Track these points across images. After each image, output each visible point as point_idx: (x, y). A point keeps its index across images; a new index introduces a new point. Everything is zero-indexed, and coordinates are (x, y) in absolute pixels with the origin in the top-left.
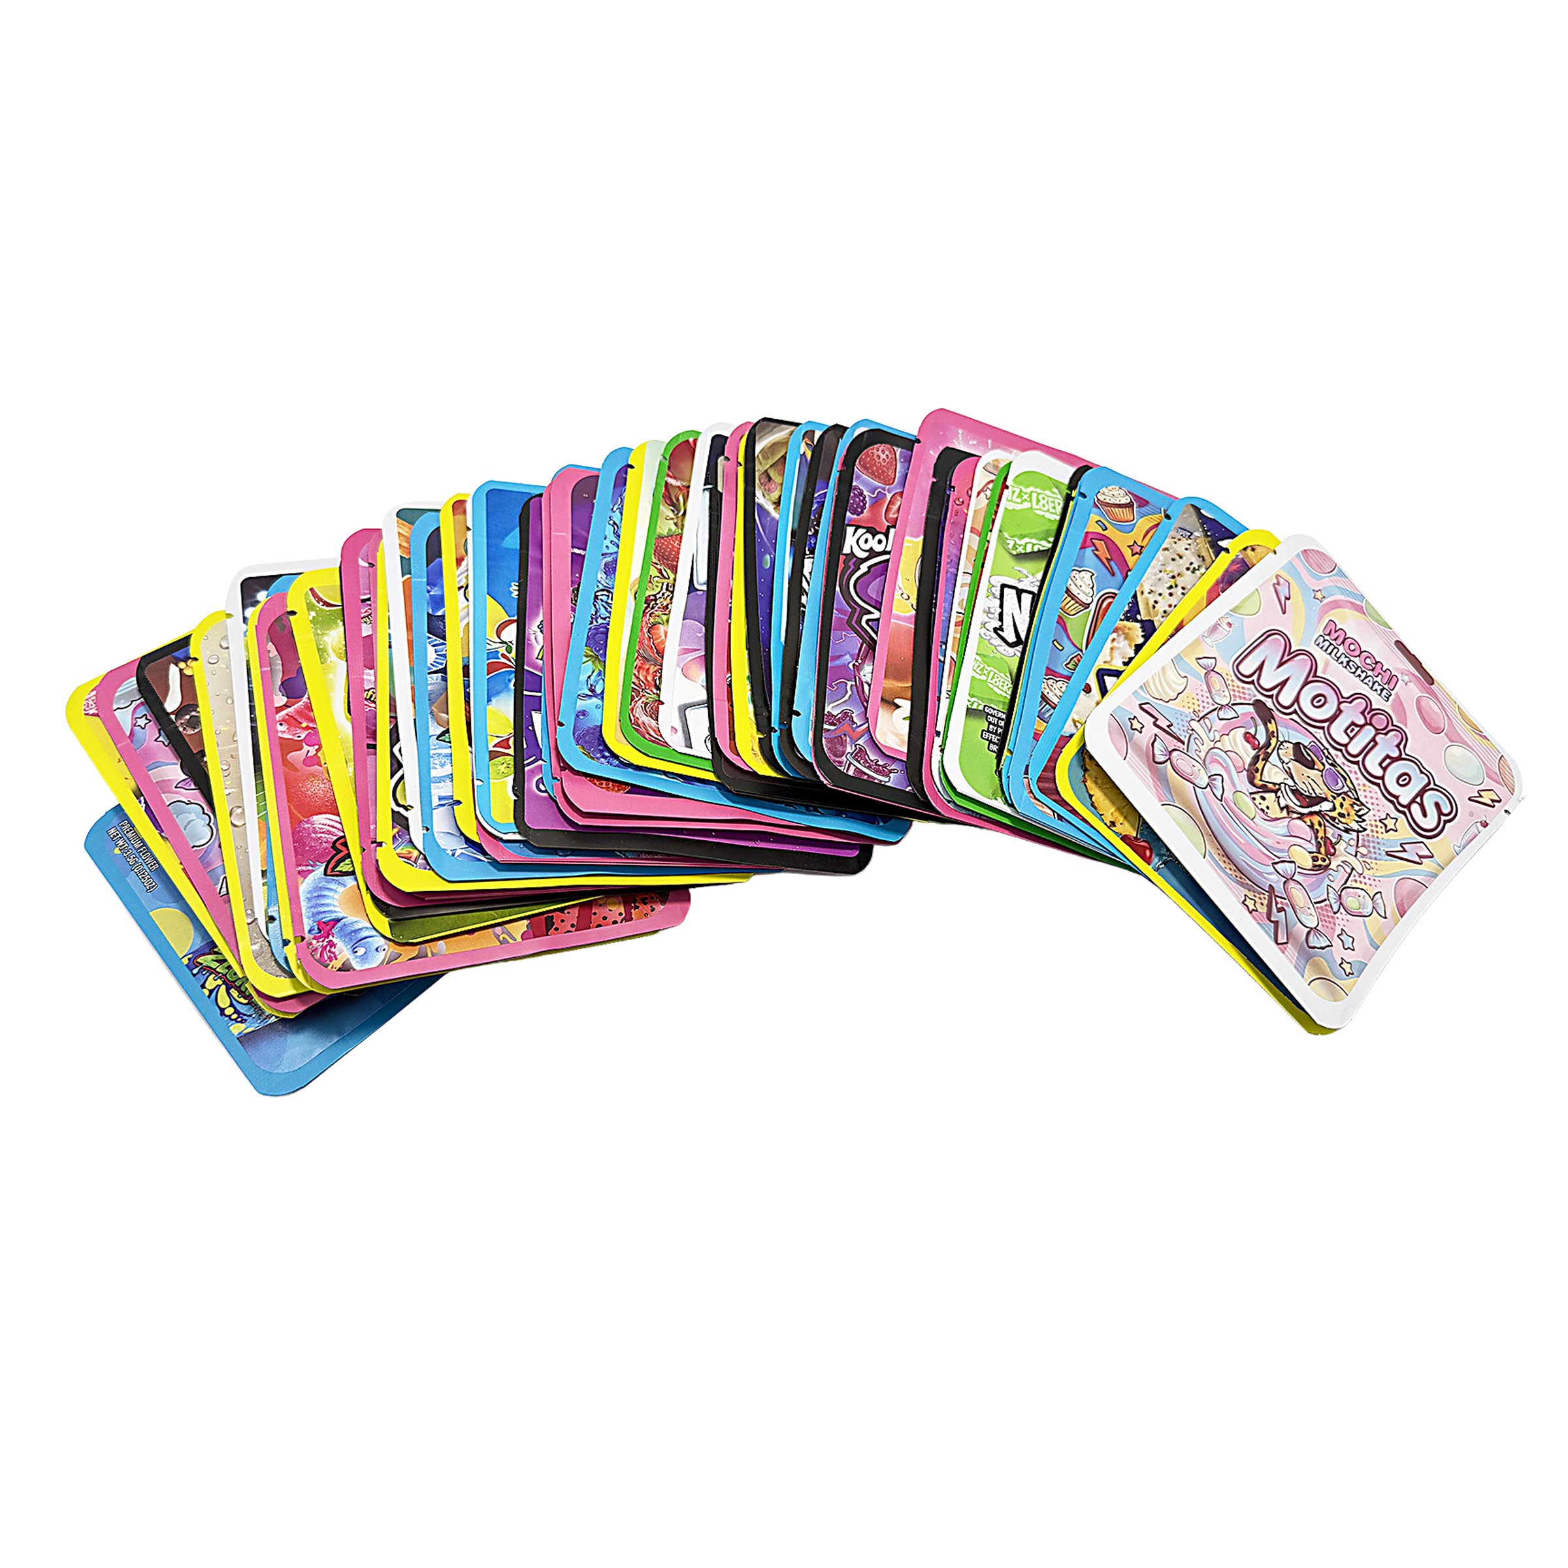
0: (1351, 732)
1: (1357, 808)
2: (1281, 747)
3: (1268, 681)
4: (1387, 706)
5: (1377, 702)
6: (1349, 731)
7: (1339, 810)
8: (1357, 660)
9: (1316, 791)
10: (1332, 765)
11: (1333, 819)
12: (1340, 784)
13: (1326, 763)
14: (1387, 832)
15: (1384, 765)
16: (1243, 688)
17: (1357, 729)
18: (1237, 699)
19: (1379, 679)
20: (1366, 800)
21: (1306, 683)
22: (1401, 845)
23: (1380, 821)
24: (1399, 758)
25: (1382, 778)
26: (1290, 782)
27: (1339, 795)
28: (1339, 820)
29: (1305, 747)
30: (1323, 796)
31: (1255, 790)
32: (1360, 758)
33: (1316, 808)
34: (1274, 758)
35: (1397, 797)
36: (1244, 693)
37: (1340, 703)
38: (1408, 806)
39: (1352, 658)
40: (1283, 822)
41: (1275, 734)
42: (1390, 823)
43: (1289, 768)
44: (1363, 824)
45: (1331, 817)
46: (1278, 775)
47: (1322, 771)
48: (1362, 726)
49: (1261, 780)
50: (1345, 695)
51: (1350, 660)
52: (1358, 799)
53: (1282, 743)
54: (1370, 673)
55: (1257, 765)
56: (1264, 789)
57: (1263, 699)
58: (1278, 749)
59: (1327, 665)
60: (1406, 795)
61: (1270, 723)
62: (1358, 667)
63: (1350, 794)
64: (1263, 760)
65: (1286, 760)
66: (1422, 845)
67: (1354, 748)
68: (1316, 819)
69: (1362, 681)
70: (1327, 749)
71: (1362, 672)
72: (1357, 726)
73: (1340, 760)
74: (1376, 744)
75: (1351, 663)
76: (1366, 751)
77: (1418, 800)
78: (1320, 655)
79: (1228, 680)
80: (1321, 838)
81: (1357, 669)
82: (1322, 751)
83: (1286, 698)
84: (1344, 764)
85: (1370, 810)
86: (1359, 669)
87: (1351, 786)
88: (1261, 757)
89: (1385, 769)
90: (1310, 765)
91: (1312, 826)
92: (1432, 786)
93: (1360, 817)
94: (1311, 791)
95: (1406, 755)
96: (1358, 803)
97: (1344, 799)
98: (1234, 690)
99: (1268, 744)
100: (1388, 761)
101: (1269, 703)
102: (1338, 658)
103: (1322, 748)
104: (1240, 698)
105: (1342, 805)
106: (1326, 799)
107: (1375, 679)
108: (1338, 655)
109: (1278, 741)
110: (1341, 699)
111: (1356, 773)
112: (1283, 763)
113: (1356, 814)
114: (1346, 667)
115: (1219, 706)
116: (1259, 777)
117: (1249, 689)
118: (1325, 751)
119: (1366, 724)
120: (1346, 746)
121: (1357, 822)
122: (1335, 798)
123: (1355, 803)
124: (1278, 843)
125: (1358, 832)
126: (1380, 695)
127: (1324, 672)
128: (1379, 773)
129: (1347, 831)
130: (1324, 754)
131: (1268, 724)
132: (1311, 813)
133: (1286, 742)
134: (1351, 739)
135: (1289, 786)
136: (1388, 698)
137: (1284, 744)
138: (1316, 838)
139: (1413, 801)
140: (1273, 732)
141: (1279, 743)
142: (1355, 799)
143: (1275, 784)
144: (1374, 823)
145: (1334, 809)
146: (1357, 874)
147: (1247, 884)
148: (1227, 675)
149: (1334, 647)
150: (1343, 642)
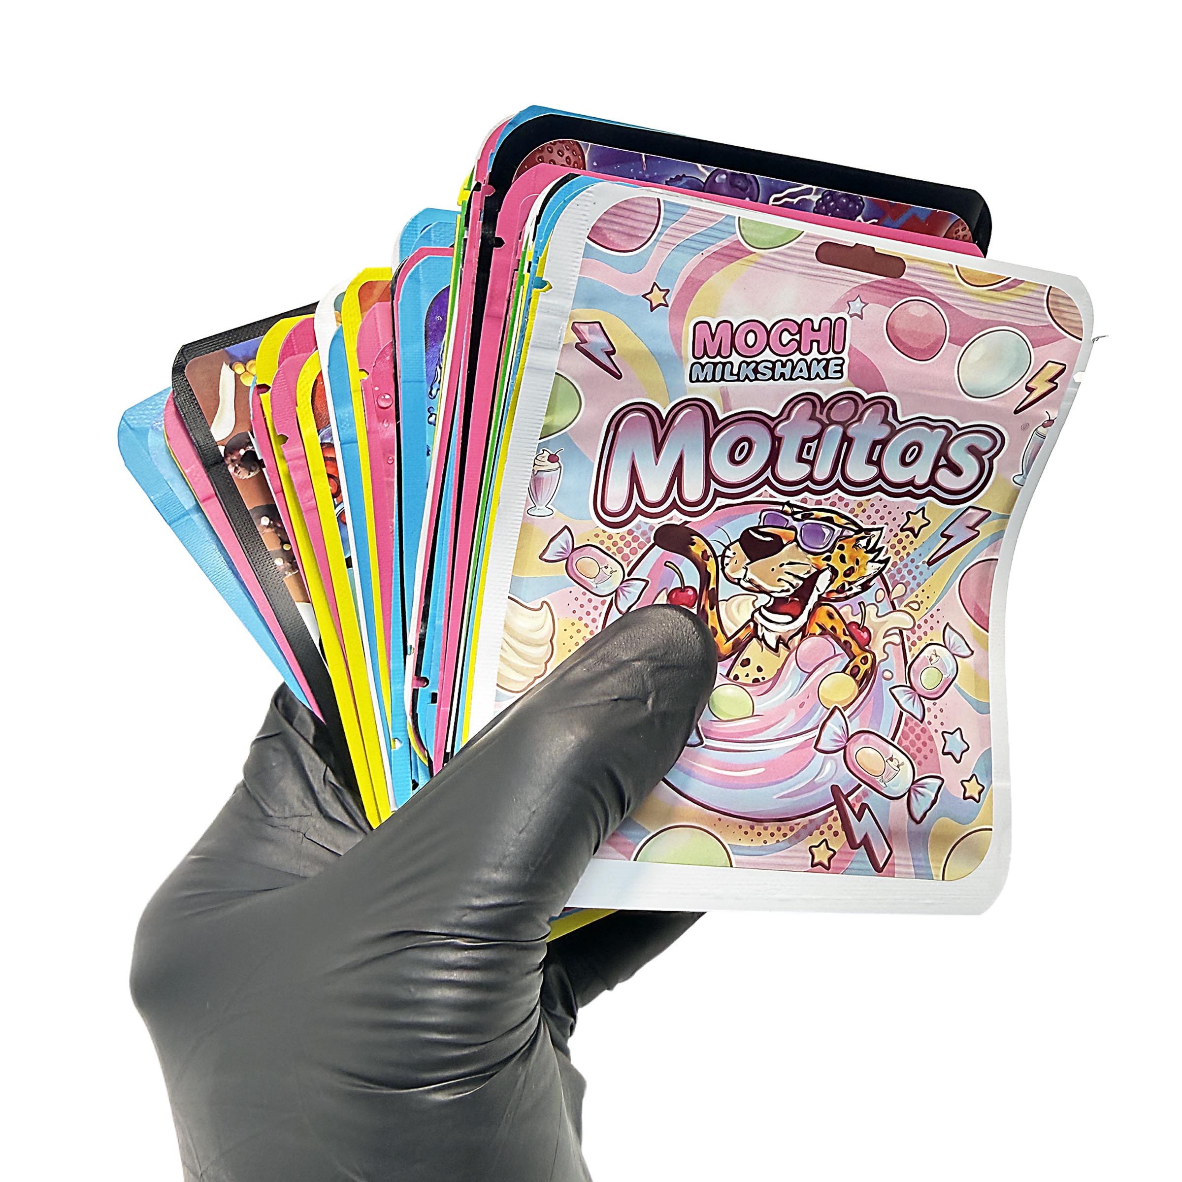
0: (808, 453)
1: (863, 543)
2: (727, 560)
4: (843, 385)
5: (825, 389)
6: (804, 456)
7: (841, 568)
8: (768, 355)
9: (801, 575)
10: (804, 517)
11: (841, 589)
12: (827, 532)
13: (795, 523)
14: (916, 536)
16: (630, 532)
17: (814, 445)
18: (632, 558)
19: (815, 354)
20: (871, 521)
22: (943, 535)
23: (902, 530)
25: (881, 475)
26: (763, 599)
27: (831, 551)
28: (850, 583)
29: (755, 529)
30: (814, 570)
31: (729, 662)
32: (838, 476)
33: (814, 598)
34: (725, 590)
35: (911, 483)
36: (635, 539)
37: (772, 431)
39: (758, 359)
40: (789, 666)
41: (709, 552)
42: (916, 522)
43: (750, 581)
44: (881, 557)
45: (838, 591)
46: (743, 607)
47: (796, 540)
48: (819, 436)
49: (728, 639)
50: (774, 415)
51: (758, 364)
52: (861, 530)
53: (723, 556)
54: (796, 357)
55: (710, 624)
56: (739, 647)
57: (664, 520)
58: (723, 569)
59: (725, 396)
61: (693, 544)
62: (774, 363)
63: (846, 533)
64: (711, 608)
65: (740, 574)
66: (970, 511)
68: (821, 616)
69: (791, 379)
70: (788, 503)
71: (784, 365)
72: (811, 440)
73: (810, 500)
75: (760, 368)
76: (840, 462)
77: (943, 461)
78: (707, 391)
79: (602, 542)
80: (845, 634)
81: (773, 370)
82: (782, 512)
83: (693, 488)
84: (819, 502)
85: (881, 529)
86: (779, 364)
87: (844, 521)
88: (708, 607)
89: (878, 464)
90: (777, 545)
91: (824, 632)
93: (872, 551)
94: (795, 582)
95: (901, 423)
96: (863, 534)
97: (841, 548)
98: (620, 550)
99: (705, 578)
101: (676, 518)
102: (738, 375)
103: (780, 508)
104: (634, 552)
105: (842, 559)
106: (819, 572)
108: (735, 371)
109: (716, 558)
111: (841, 499)
112: (739, 584)
113: (867, 552)
114: (756, 379)
115: (614, 595)
116: (724, 640)
117: (638, 527)
118: (786, 508)
119: (824, 427)
120: (810, 477)
121: (872, 561)
122: (828, 559)
123: (858, 539)
124: (801, 706)
125: (880, 573)
126: (827, 377)
127: (726, 407)
129: (865, 587)
130: (786, 513)
131: (692, 548)
132: (811, 614)
133: (727, 548)
134: (812, 463)
135: (764, 607)
136: (841, 371)
137: (728, 553)
138: (838, 640)
139: (936, 468)
140: (705, 552)
141: (719, 559)
142: (857, 532)
143: (746, 625)
144: (894, 541)
145: (835, 572)
146: (909, 633)
147: (805, 827)
148: (597, 536)
149: (724, 364)
150: (733, 345)
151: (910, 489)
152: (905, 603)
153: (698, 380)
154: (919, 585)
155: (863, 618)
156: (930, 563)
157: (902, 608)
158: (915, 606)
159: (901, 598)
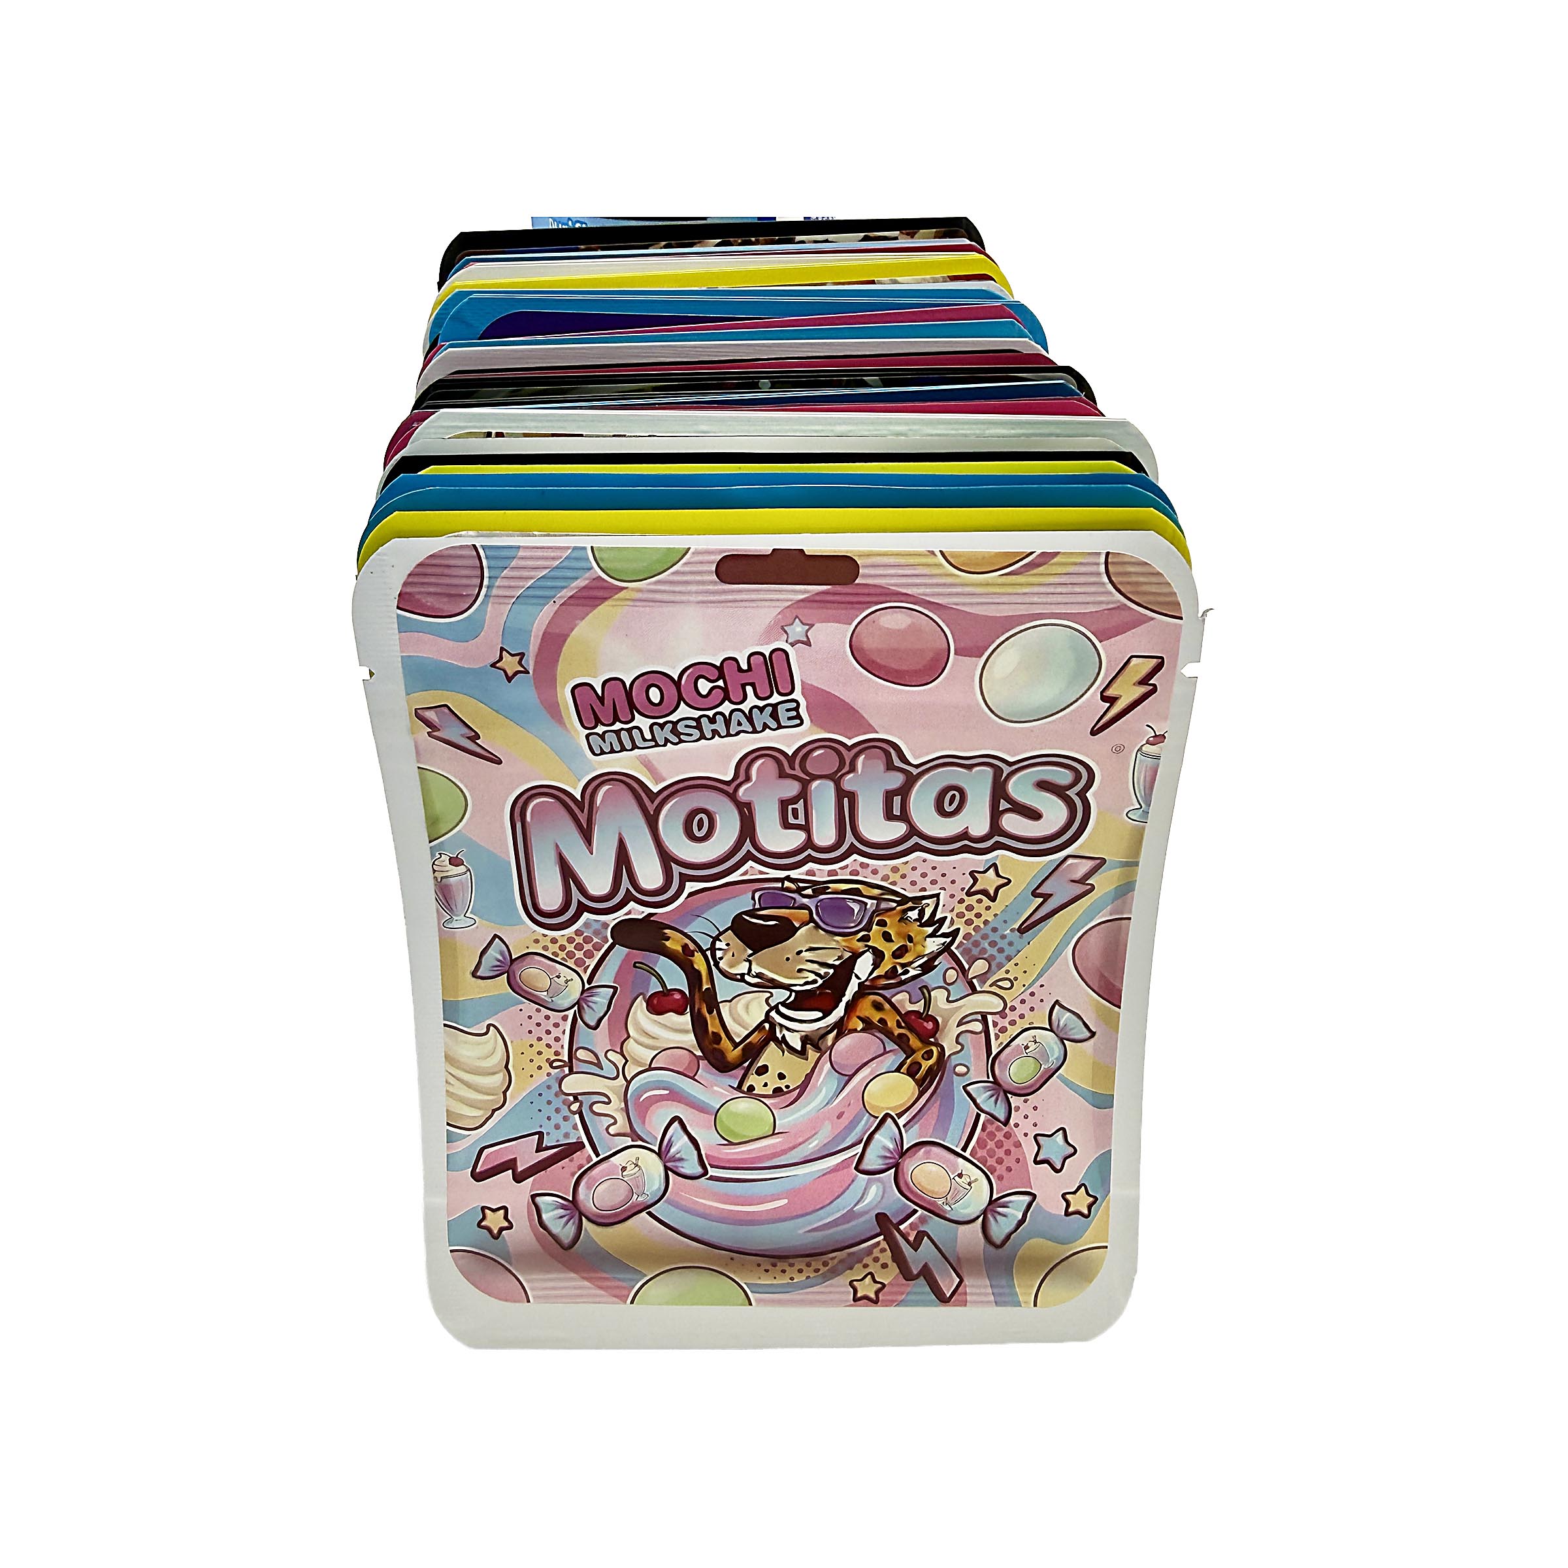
0: (796, 817)
1: (914, 914)
2: (719, 954)
3: (598, 881)
4: (807, 732)
5: (788, 740)
6: (791, 820)
7: (888, 949)
8: (684, 711)
9: (831, 962)
10: (816, 893)
11: (892, 973)
12: (856, 907)
13: (805, 901)
14: (993, 899)
15: (897, 811)
16: (578, 933)
17: (800, 806)
18: (588, 961)
19: (752, 700)
20: (918, 887)
21: (652, 822)
22: (1035, 894)
23: (969, 894)
24: (911, 780)
25: (913, 831)
26: (780, 995)
27: (868, 928)
28: (903, 965)
29: (750, 913)
30: (847, 955)
31: (739, 1072)
32: (850, 838)
33: (853, 987)
34: (724, 989)
35: (965, 835)
36: (587, 940)
37: (733, 797)
38: (996, 828)
39: (673, 718)
40: (821, 1070)
41: (692, 946)
42: (989, 881)
43: (759, 975)
44: (945, 929)
45: (887, 976)
46: (754, 1007)
47: (812, 920)
48: (803, 795)
49: (736, 1045)
50: (729, 778)
51: (675, 724)
52: (905, 899)
53: (713, 949)
54: (726, 708)
55: (711, 1029)
57: (620, 915)
58: (717, 965)
59: (648, 765)
60: (976, 820)
61: (668, 939)
62: (698, 720)
63: (884, 905)
64: (710, 1012)
65: (743, 968)
66: (1070, 861)
67: (824, 834)
68: (866, 1008)
69: (729, 735)
70: (788, 878)
71: (712, 720)
72: (794, 800)
73: (821, 872)
74: (852, 797)
75: (680, 728)
76: (846, 819)
77: (1004, 805)
78: (622, 763)
79: (545, 948)
80: (899, 1026)
81: (699, 727)
82: (783, 889)
83: (650, 874)
84: (831, 873)
85: (937, 896)
86: (704, 721)
87: (876, 892)
88: (705, 1011)
89: (904, 817)
90: (786, 930)
91: (868, 1026)
92: (1007, 770)
93: (929, 923)
94: (822, 971)
95: (917, 766)
96: (910, 904)
97: (882, 923)
98: (570, 955)
100: (897, 800)
101: (636, 911)
102: (653, 739)
103: (780, 885)
104: (588, 954)
105: (887, 937)
106: (856, 956)
107: (745, 707)
108: (648, 736)
109: (703, 952)
110: (728, 790)
111: (863, 865)
112: (742, 980)
113: (922, 925)
114: (681, 741)
115: (576, 1008)
116: (730, 1046)
117: (587, 924)
118: (787, 884)
119: (805, 785)
120: (809, 843)
121: (932, 935)
122: (866, 939)
123: (905, 911)
124: (840, 1115)
125: (946, 948)
126: (780, 727)
127: (659, 778)
128: (900, 829)
129: (927, 967)
130: (788, 890)
131: (668, 943)
132: (850, 1007)
133: (716, 939)
134: (806, 828)
135: (783, 1004)
136: (799, 717)
137: (718, 945)
138: (890, 1034)
139: (996, 815)
140: (685, 947)
141: (708, 953)
142: (899, 903)
143: (759, 1027)
144: (961, 908)
145: (879, 956)
146: (997, 1018)
147: (841, 1261)
148: (537, 941)
149: (629, 731)
150: (632, 706)
151: (964, 843)
152: (990, 982)
153: (603, 753)
154: (1009, 959)
155: (927, 1005)
156: (1022, 930)
157: (986, 987)
158: (1007, 984)
159: (983, 978)
